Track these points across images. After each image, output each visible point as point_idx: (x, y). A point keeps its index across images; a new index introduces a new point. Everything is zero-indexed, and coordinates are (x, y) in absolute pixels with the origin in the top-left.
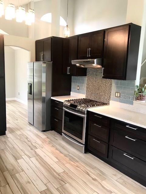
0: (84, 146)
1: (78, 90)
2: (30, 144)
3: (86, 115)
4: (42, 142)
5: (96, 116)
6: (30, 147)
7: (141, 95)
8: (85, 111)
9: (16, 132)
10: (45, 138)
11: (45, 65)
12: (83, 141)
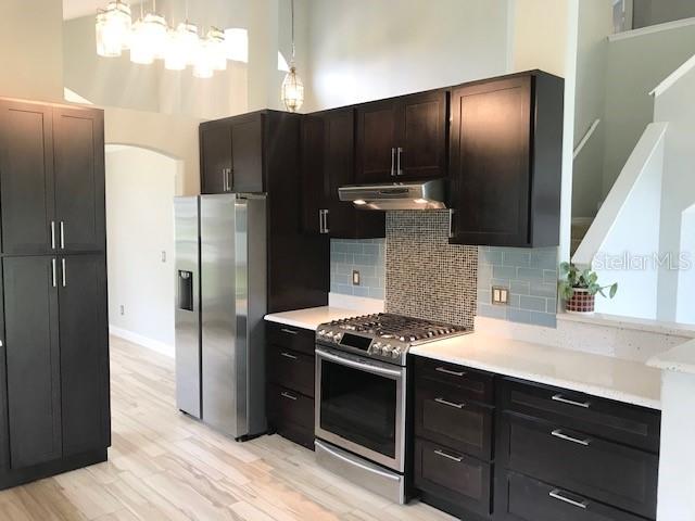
0: (402, 477)
1: (358, 284)
2: (207, 488)
3: (404, 369)
4: (249, 477)
5: (441, 369)
6: (208, 497)
7: (580, 293)
8: (400, 356)
9: (145, 449)
10: (254, 463)
11: (245, 205)
12: (399, 462)
